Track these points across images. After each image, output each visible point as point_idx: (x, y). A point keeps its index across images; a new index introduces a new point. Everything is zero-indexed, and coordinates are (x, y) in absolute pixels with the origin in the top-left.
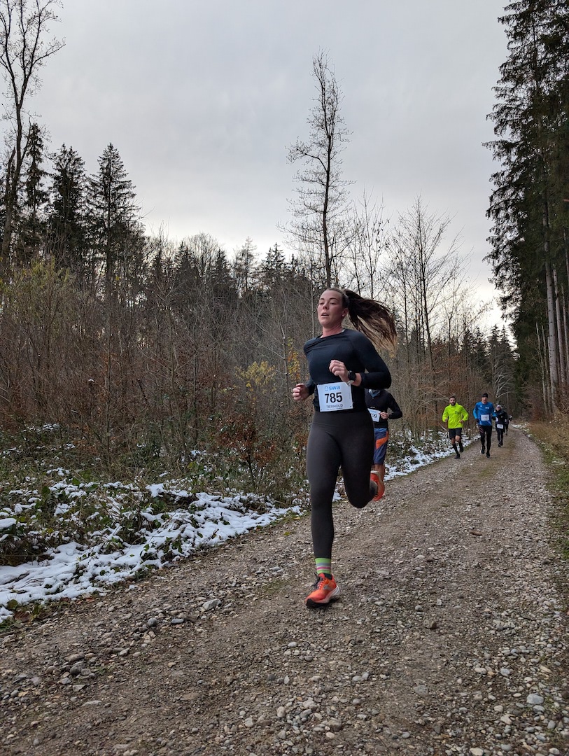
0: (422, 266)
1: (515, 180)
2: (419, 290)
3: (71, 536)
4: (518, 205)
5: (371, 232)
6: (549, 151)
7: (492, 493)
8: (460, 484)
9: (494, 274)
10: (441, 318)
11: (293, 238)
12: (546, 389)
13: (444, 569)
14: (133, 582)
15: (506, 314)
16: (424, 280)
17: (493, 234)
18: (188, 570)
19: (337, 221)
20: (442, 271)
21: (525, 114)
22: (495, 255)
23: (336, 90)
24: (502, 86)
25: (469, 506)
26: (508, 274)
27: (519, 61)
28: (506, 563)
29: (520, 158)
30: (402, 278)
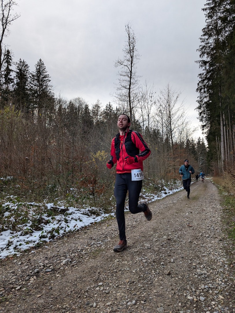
0: (170, 111)
1: (208, 76)
2: (168, 122)
3: (8, 227)
4: (209, 87)
5: (148, 97)
6: (222, 65)
7: (197, 207)
8: (184, 203)
9: (199, 116)
11: (116, 99)
12: (220, 163)
13: (175, 243)
14: (34, 249)
15: (204, 132)
16: (170, 118)
17: (199, 99)
18: (60, 243)
19: (135, 92)
20: (178, 114)
21: (212, 49)
22: (199, 108)
23: (134, 38)
24: (203, 37)
25: (187, 213)
26: (205, 116)
27: (210, 27)
28: (203, 240)
29: (210, 67)
30: (161, 117)
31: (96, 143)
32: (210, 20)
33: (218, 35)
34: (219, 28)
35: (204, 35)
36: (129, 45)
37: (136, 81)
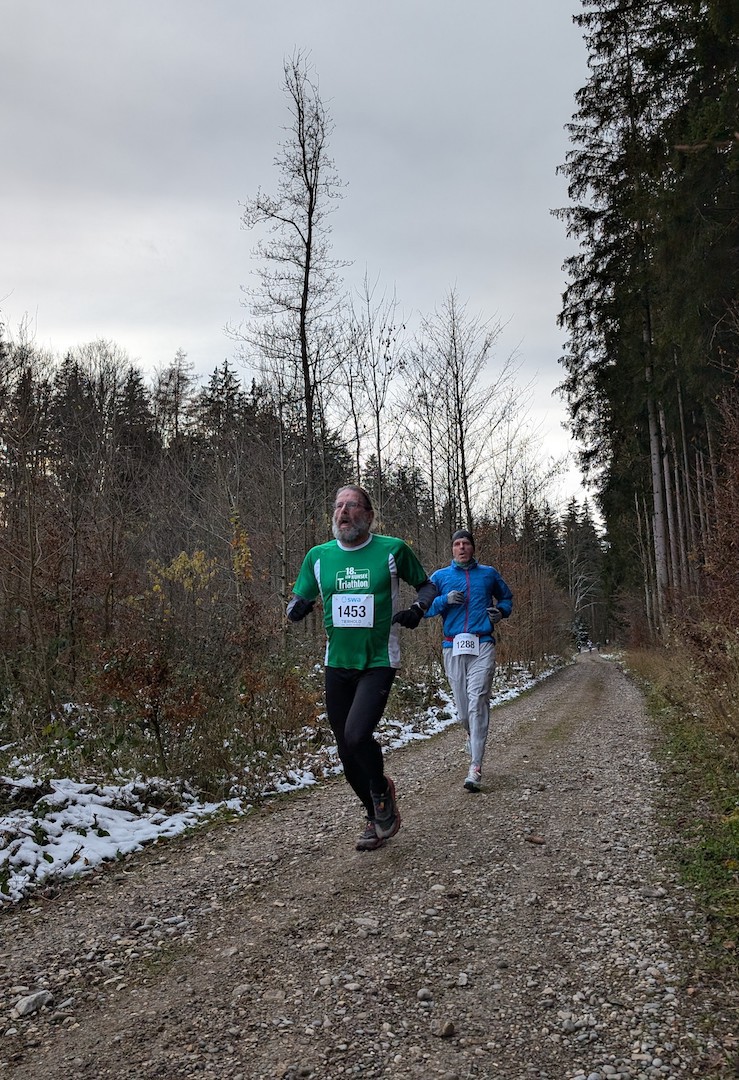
0: (458, 400)
1: (601, 269)
4: (605, 309)
5: (376, 343)
6: (650, 228)
7: (566, 767)
8: (516, 752)
9: (570, 416)
10: (488, 484)
11: (252, 351)
12: (651, 598)
13: (476, 910)
15: (588, 479)
16: (461, 423)
17: (568, 352)
19: (323, 325)
20: (489, 409)
21: (615, 168)
22: (571, 386)
23: (321, 115)
24: (581, 122)
25: (527, 792)
26: (592, 417)
27: (605, 85)
28: (585, 894)
29: (608, 236)
30: (426, 419)
31: (173, 520)
32: (605, 61)
33: (635, 116)
34: (637, 89)
35: (585, 114)
36: (298, 143)
37: (328, 281)
